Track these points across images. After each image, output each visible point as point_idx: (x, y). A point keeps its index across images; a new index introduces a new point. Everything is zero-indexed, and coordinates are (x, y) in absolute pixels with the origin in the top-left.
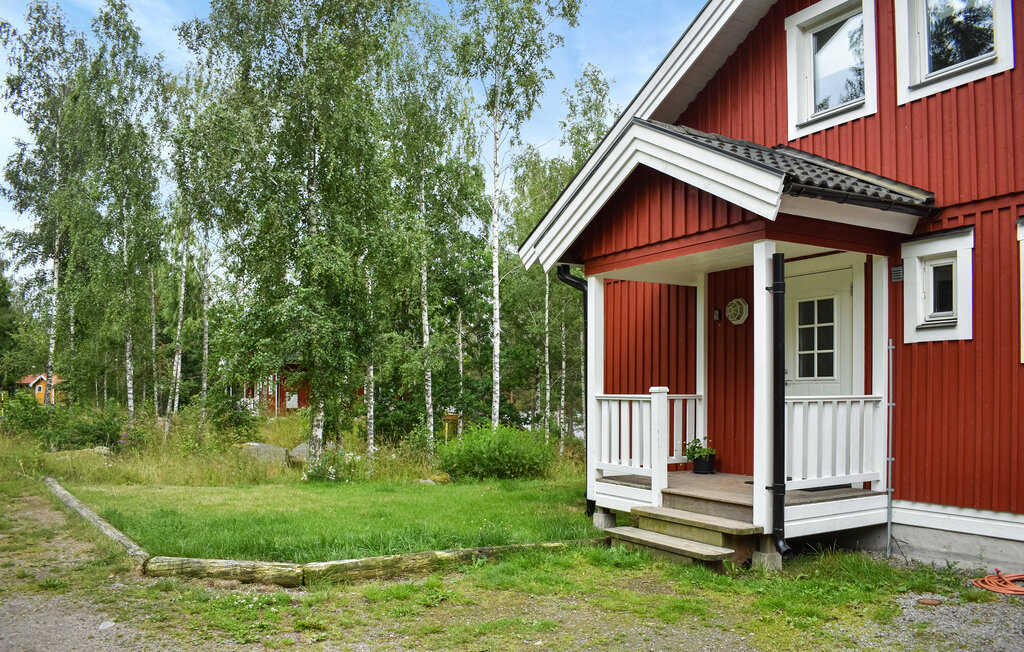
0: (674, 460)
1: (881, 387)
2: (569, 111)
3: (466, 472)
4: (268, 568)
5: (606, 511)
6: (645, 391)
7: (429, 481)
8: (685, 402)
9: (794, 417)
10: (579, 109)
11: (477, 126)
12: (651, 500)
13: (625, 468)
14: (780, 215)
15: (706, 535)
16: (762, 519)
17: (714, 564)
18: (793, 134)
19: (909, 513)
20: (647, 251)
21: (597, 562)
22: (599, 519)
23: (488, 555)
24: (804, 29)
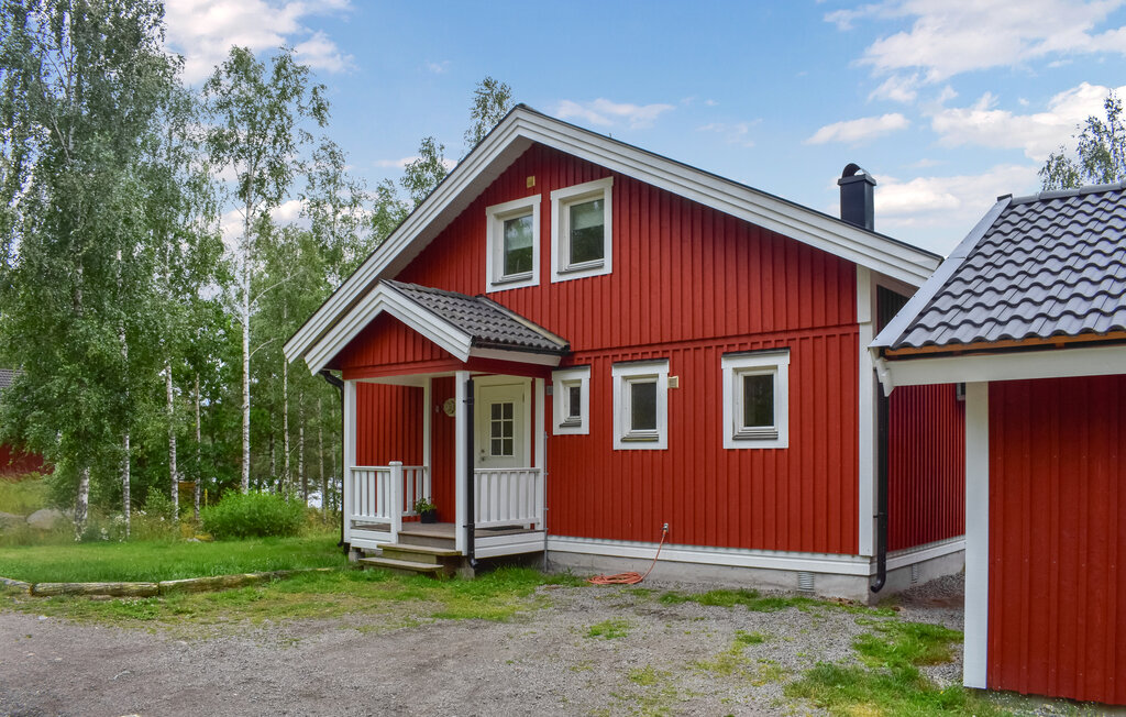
0: (407, 513)
1: (540, 463)
2: (308, 183)
3: (229, 532)
4: (132, 586)
5: (358, 550)
6: (385, 464)
7: (195, 539)
8: (415, 471)
9: (481, 483)
10: (318, 182)
11: (217, 191)
12: (391, 539)
13: (372, 518)
14: (470, 358)
15: (427, 558)
16: (461, 546)
17: (430, 574)
18: (489, 289)
19: (559, 544)
20: (387, 368)
21: (355, 578)
22: (352, 556)
23: (281, 576)
24: (498, 216)
